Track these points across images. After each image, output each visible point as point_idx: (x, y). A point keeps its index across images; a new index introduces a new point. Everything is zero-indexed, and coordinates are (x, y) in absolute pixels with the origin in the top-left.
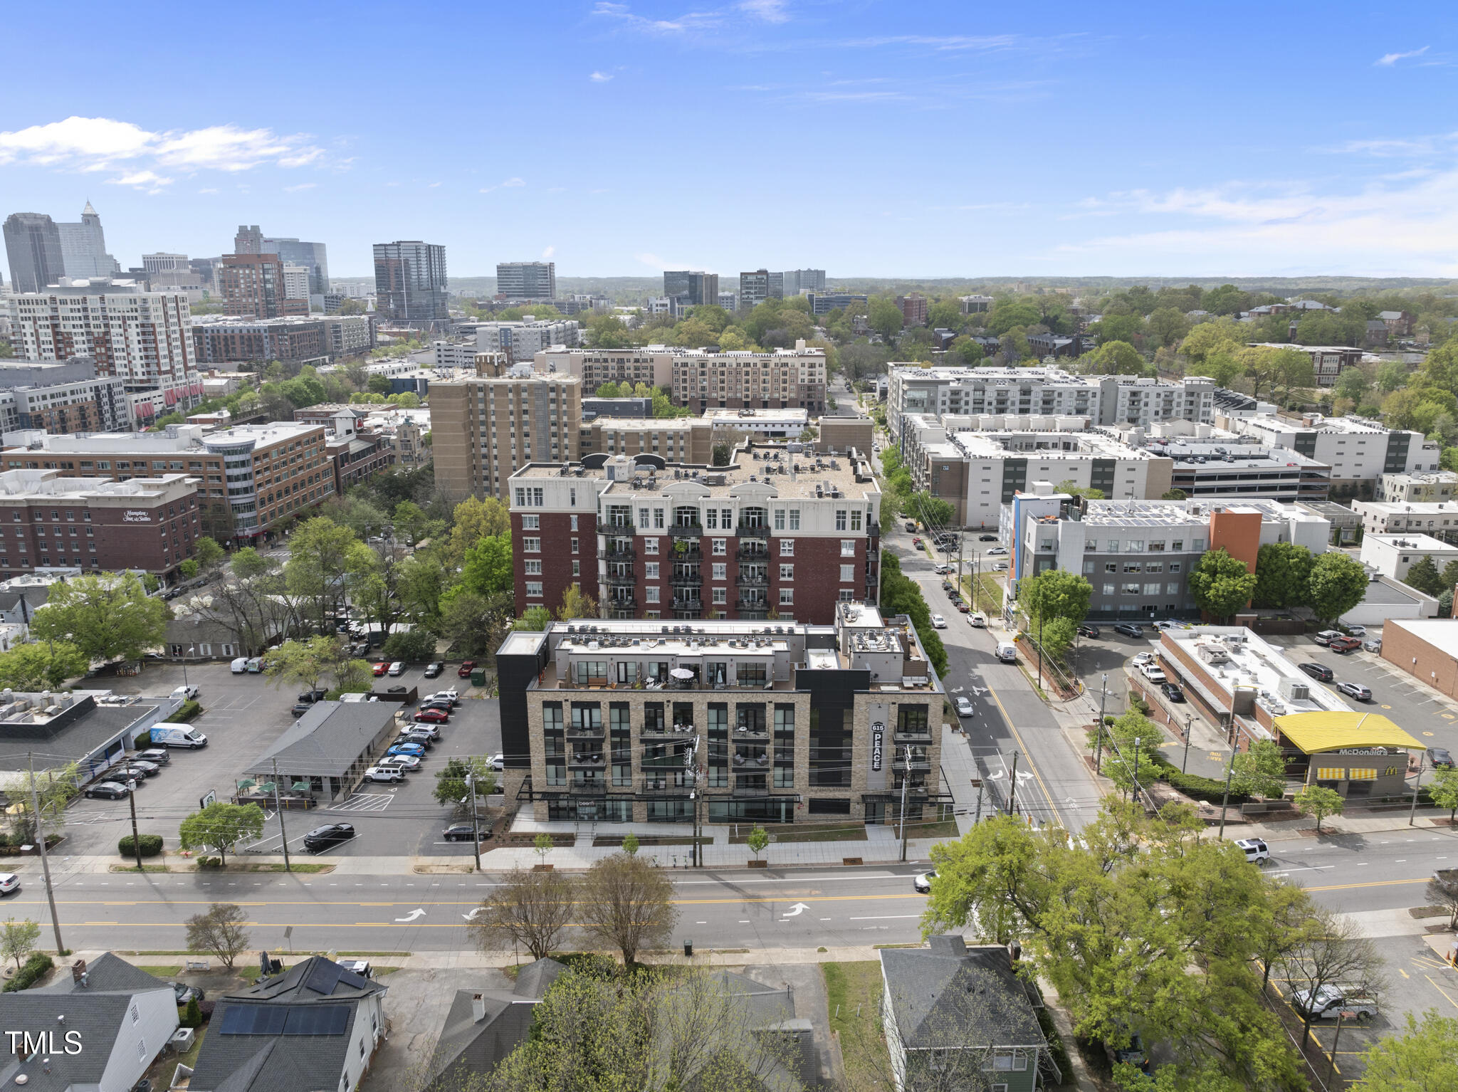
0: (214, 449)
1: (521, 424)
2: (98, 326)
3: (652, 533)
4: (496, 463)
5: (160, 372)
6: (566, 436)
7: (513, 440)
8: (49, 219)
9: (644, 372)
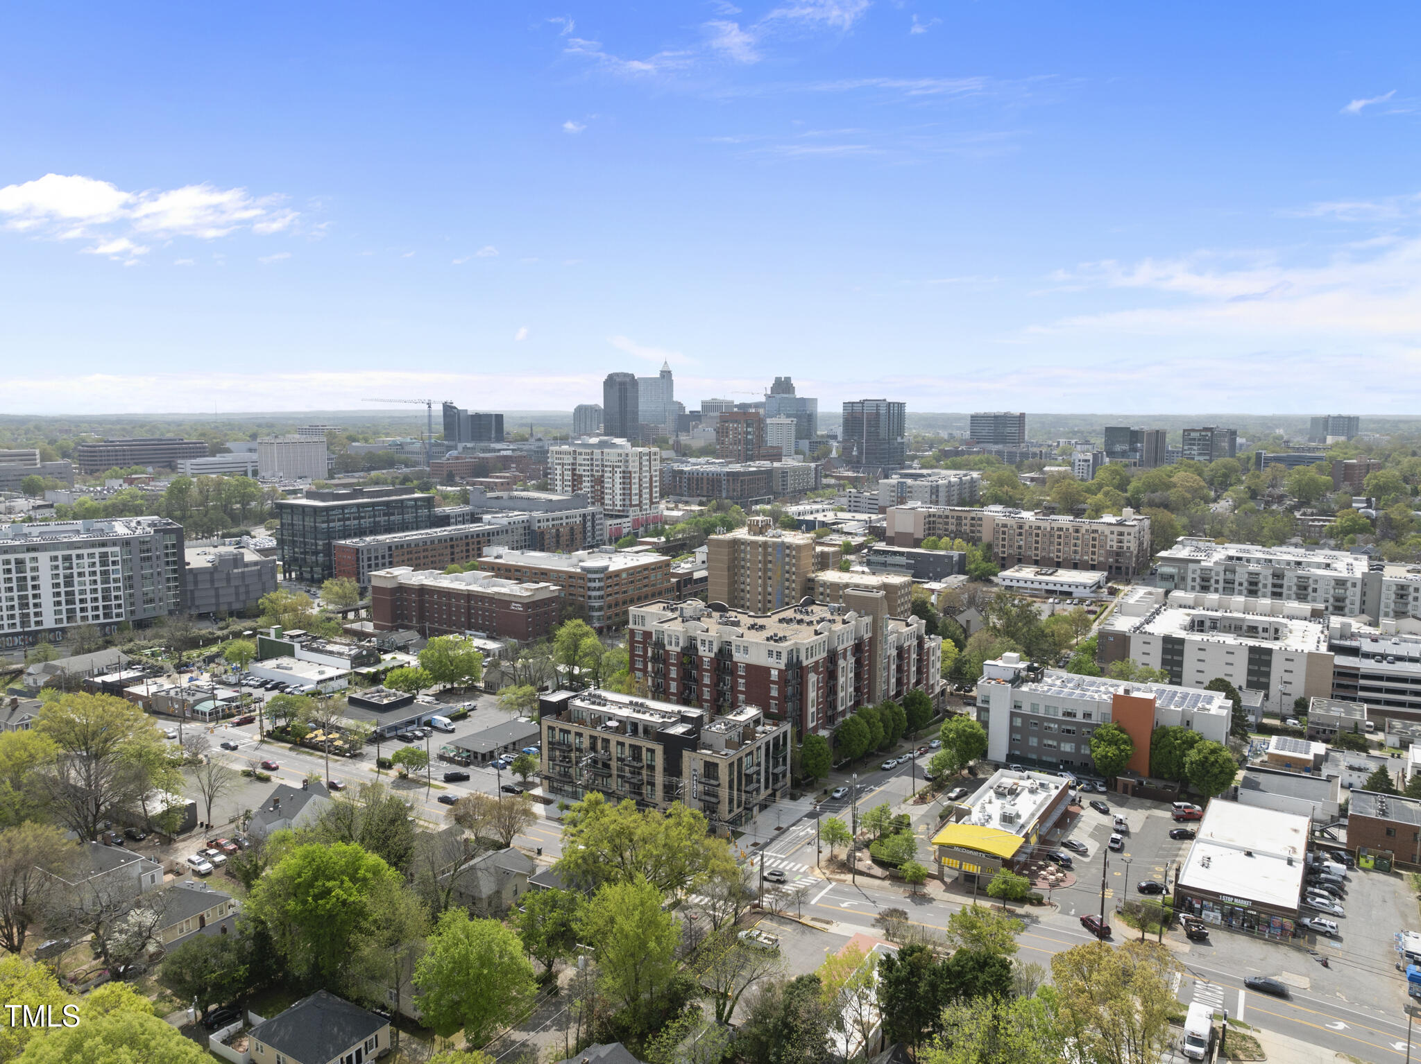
0: (583, 569)
2: (598, 471)
3: (673, 649)
4: (748, 596)
5: (631, 505)
6: (794, 581)
7: (760, 581)
8: (632, 376)
9: (978, 528)
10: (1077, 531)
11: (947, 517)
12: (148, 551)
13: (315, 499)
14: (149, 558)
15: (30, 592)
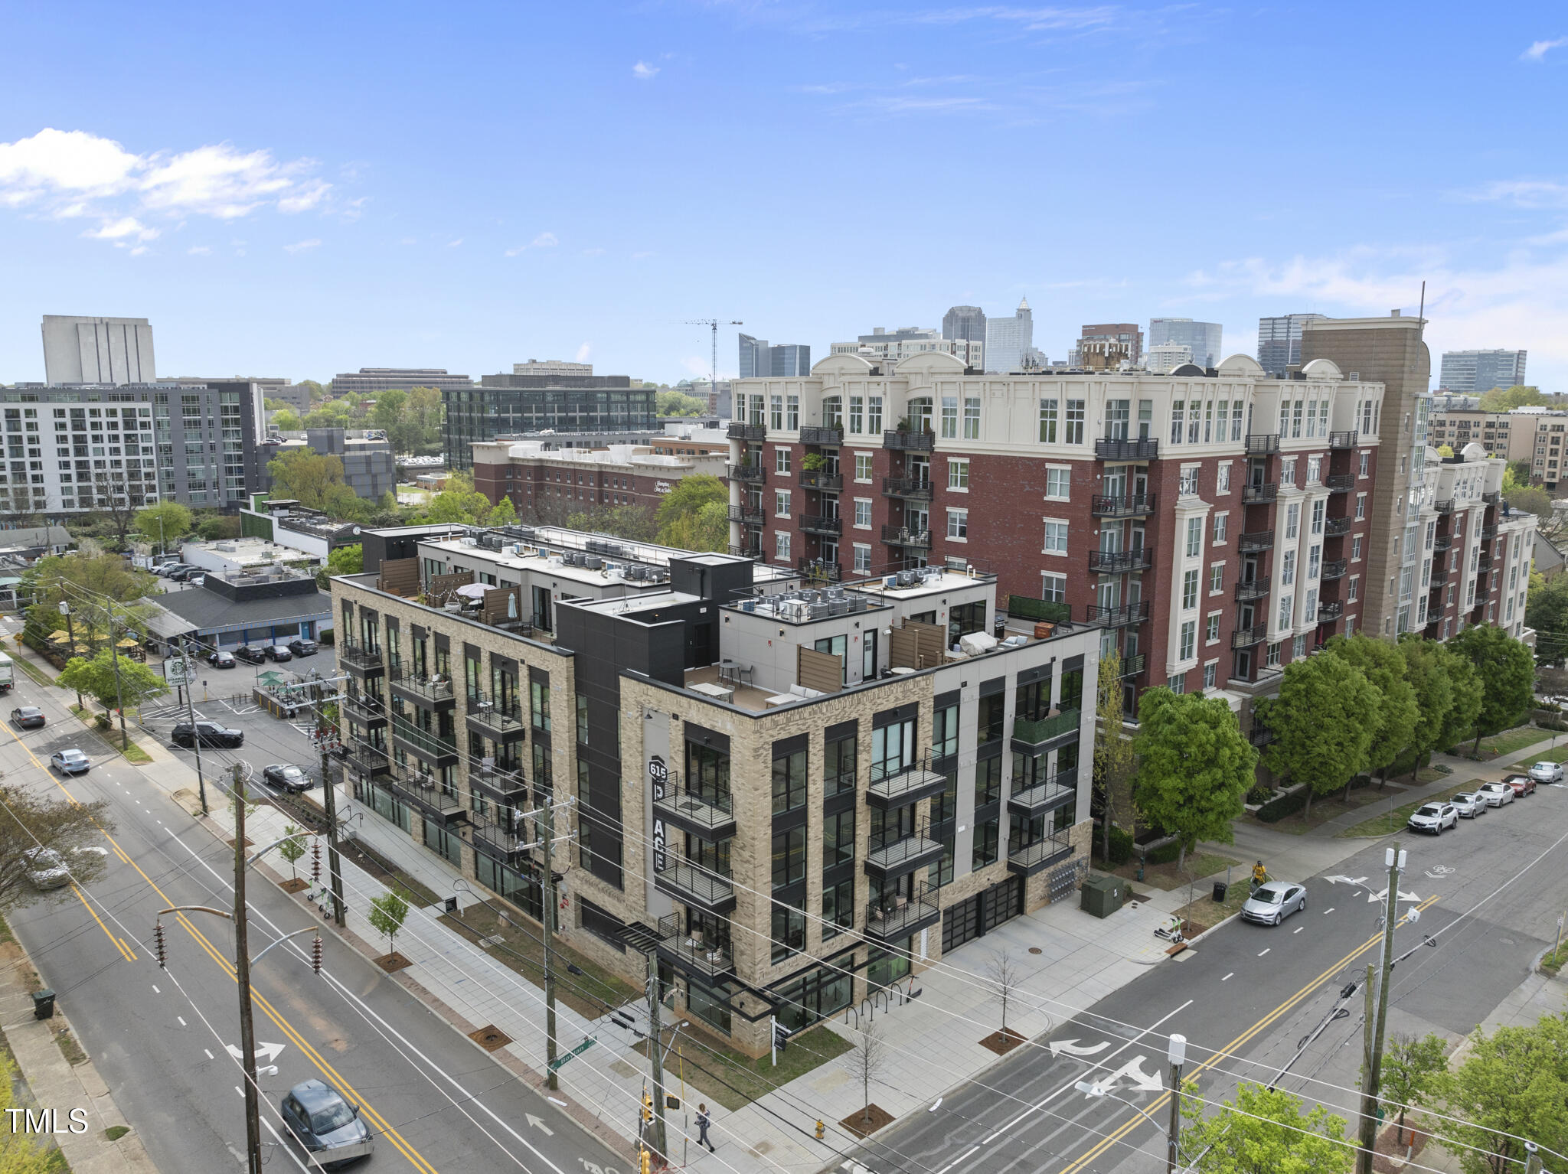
3: (784, 436)
11: (1442, 424)
12: (196, 411)
13: (491, 384)
14: (197, 423)
15: (27, 459)
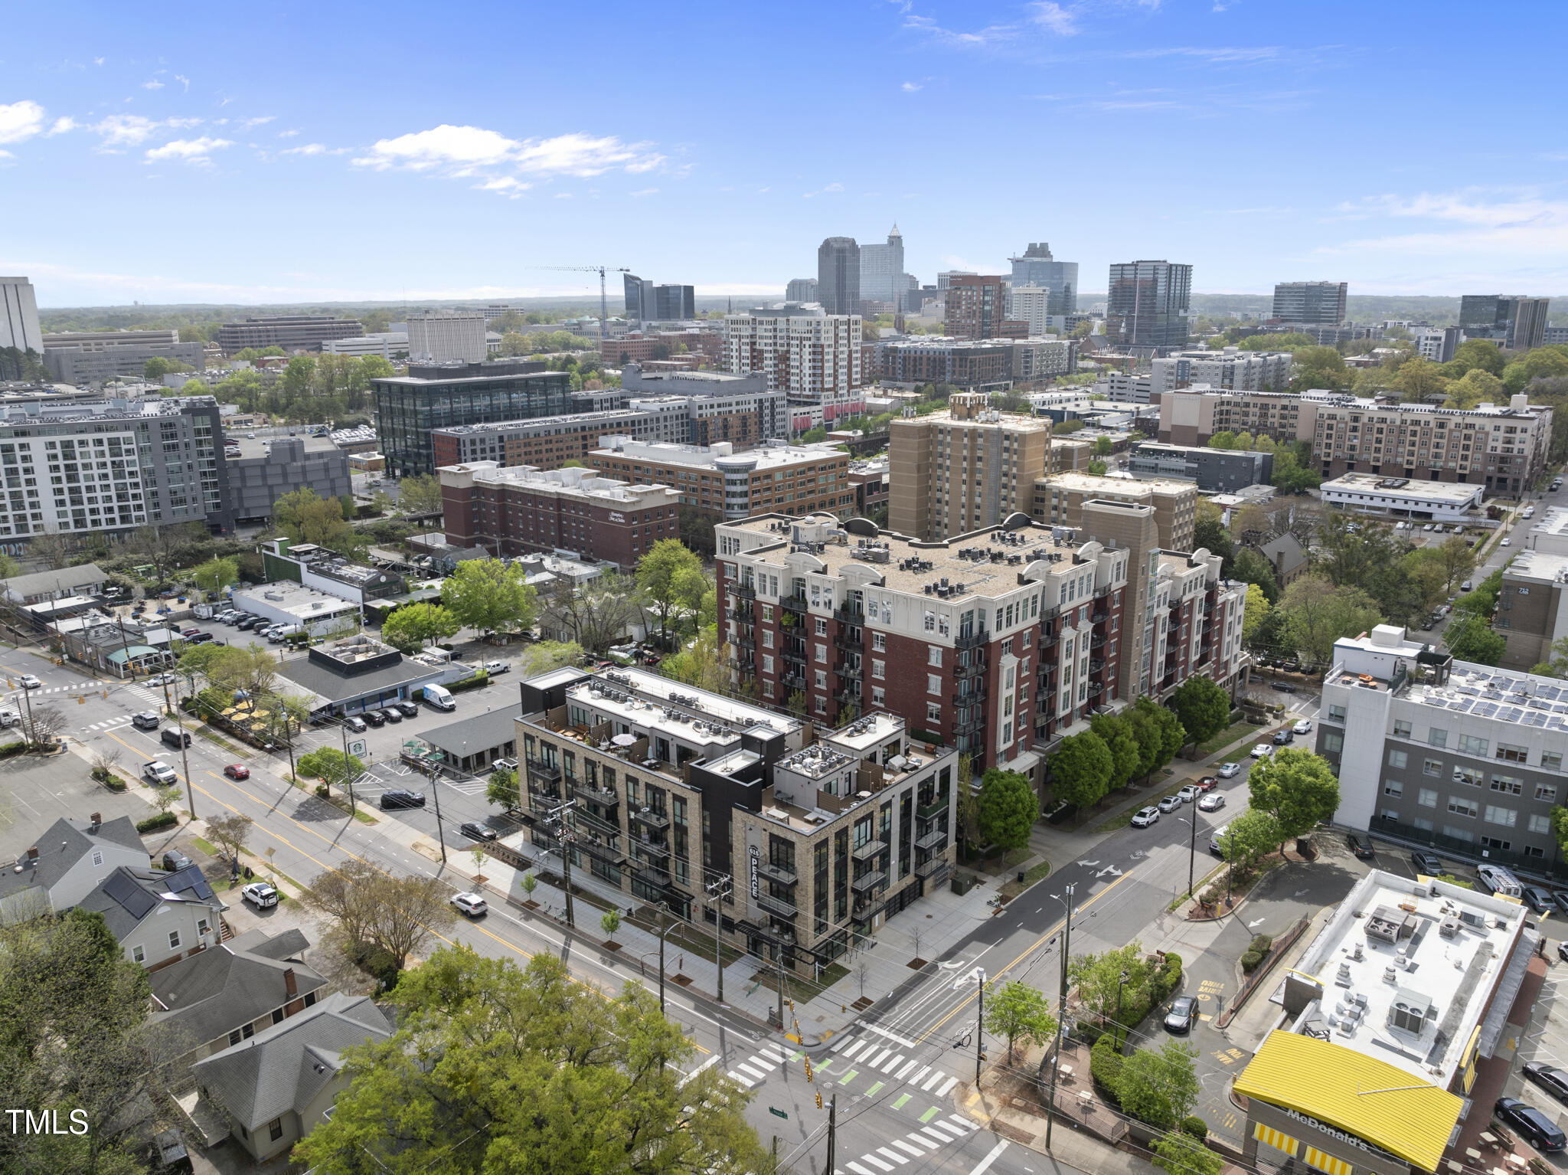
0: (720, 466)
1: (973, 471)
2: (782, 345)
3: (768, 599)
4: (946, 509)
5: (823, 389)
6: (1014, 488)
7: (964, 487)
8: (853, 242)
9: (1292, 421)
10: (1442, 425)
11: (1247, 405)
12: (173, 436)
13: (419, 376)
14: (174, 447)
15: (24, 489)
